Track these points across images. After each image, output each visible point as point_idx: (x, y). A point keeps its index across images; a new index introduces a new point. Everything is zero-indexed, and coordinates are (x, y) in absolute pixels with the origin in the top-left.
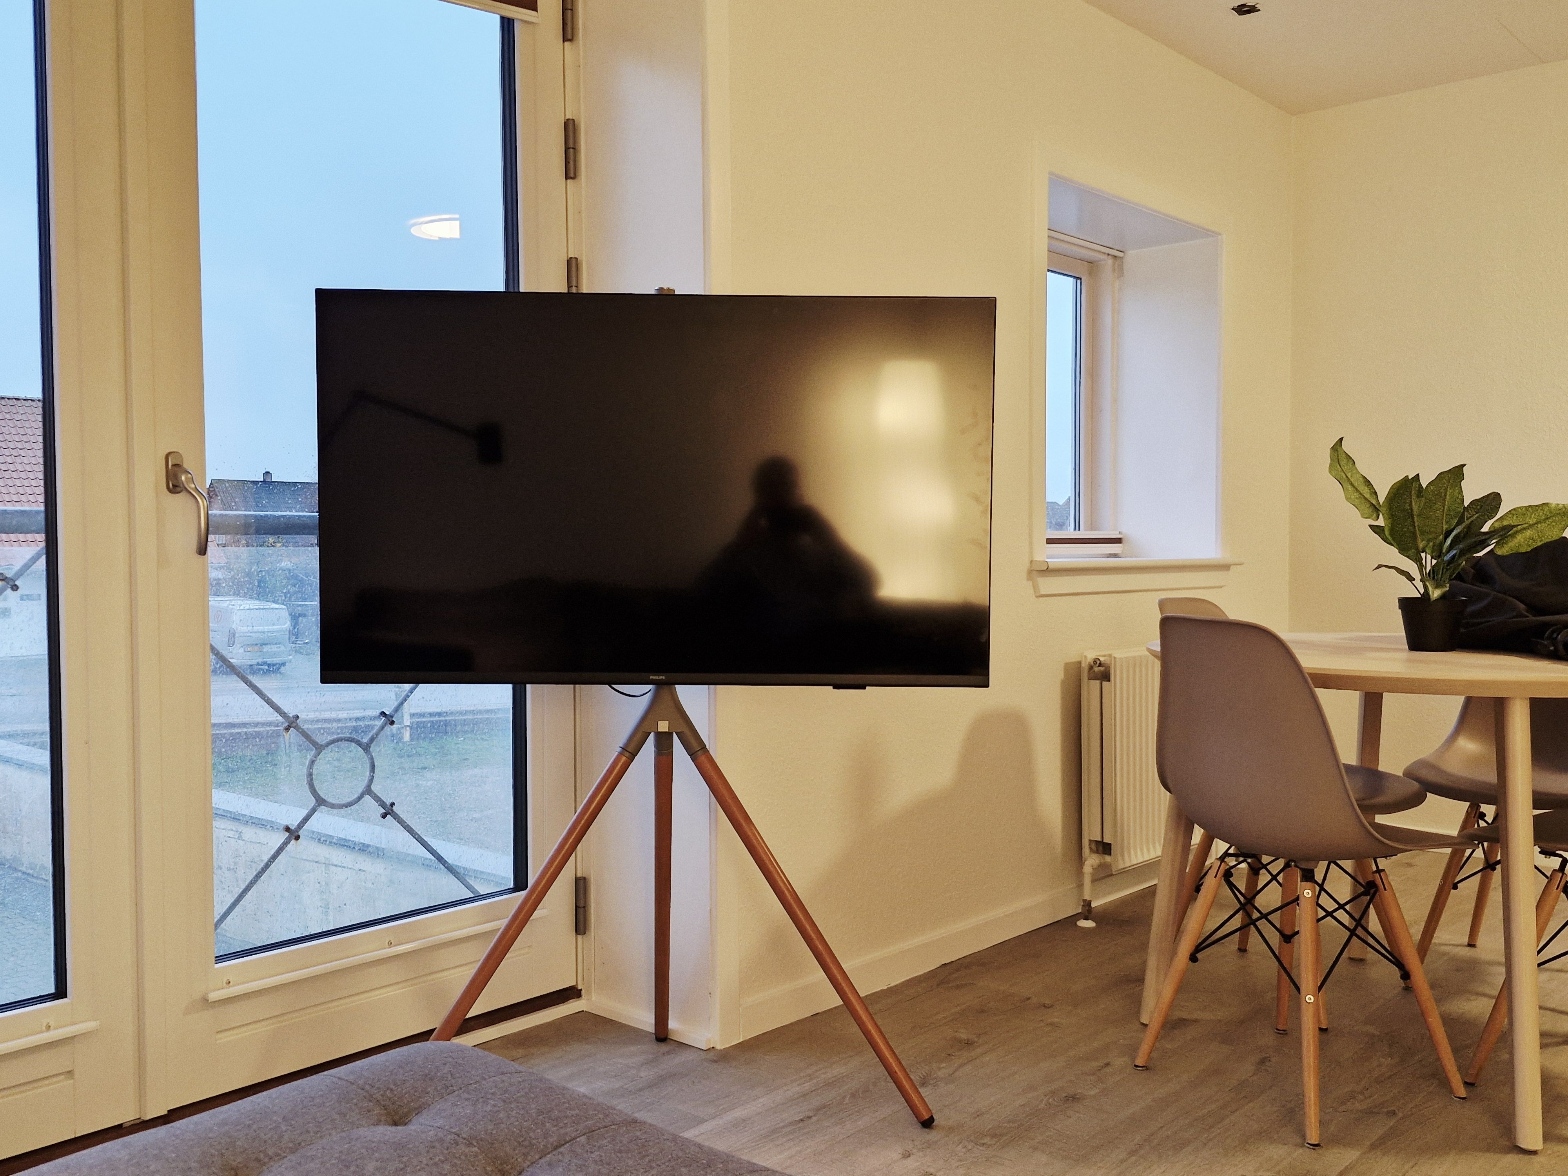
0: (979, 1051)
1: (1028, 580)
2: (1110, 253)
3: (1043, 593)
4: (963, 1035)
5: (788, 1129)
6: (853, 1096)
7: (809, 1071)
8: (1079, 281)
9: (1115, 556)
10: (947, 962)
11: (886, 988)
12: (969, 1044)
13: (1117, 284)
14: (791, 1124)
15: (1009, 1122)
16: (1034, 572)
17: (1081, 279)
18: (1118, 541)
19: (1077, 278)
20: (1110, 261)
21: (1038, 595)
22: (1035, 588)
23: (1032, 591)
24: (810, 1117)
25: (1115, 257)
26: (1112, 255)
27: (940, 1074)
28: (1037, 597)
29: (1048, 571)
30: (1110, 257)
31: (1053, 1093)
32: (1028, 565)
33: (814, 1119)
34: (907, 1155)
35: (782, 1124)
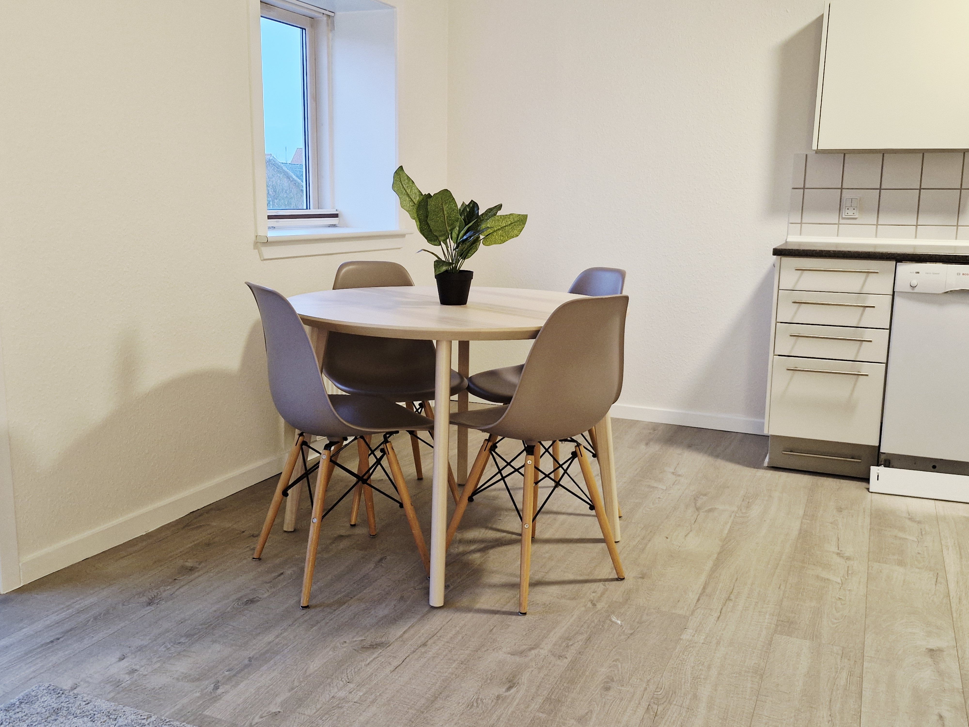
0: (197, 574)
1: (254, 249)
2: (324, 13)
3: (266, 258)
4: (189, 564)
5: (39, 650)
6: (95, 619)
7: (68, 604)
8: (304, 31)
9: (334, 226)
10: (194, 510)
11: (145, 533)
12: (192, 569)
13: (331, 35)
14: (42, 645)
15: (202, 625)
16: (259, 243)
17: (305, 29)
18: (336, 216)
19: (302, 29)
20: (325, 18)
21: (262, 259)
22: (260, 254)
23: (258, 257)
24: (58, 639)
25: (329, 16)
26: (325, 14)
27: (164, 595)
28: (262, 260)
29: (268, 243)
30: (324, 15)
31: (239, 599)
32: (254, 238)
33: (61, 639)
34: (122, 658)
35: (36, 647)
